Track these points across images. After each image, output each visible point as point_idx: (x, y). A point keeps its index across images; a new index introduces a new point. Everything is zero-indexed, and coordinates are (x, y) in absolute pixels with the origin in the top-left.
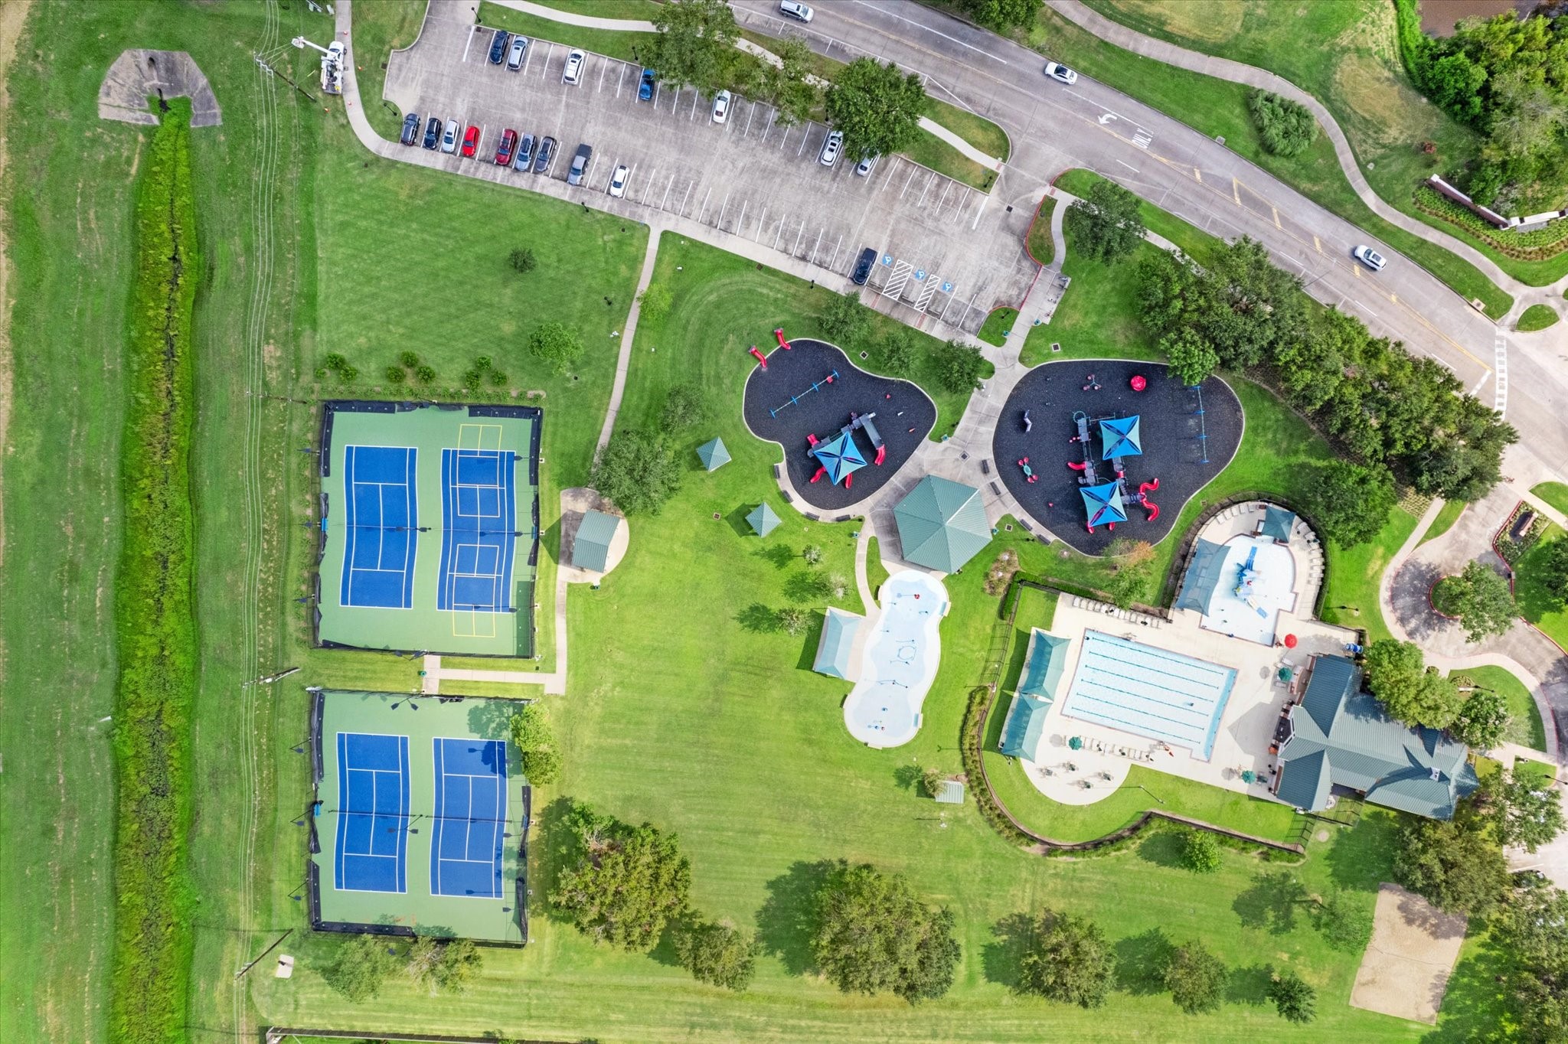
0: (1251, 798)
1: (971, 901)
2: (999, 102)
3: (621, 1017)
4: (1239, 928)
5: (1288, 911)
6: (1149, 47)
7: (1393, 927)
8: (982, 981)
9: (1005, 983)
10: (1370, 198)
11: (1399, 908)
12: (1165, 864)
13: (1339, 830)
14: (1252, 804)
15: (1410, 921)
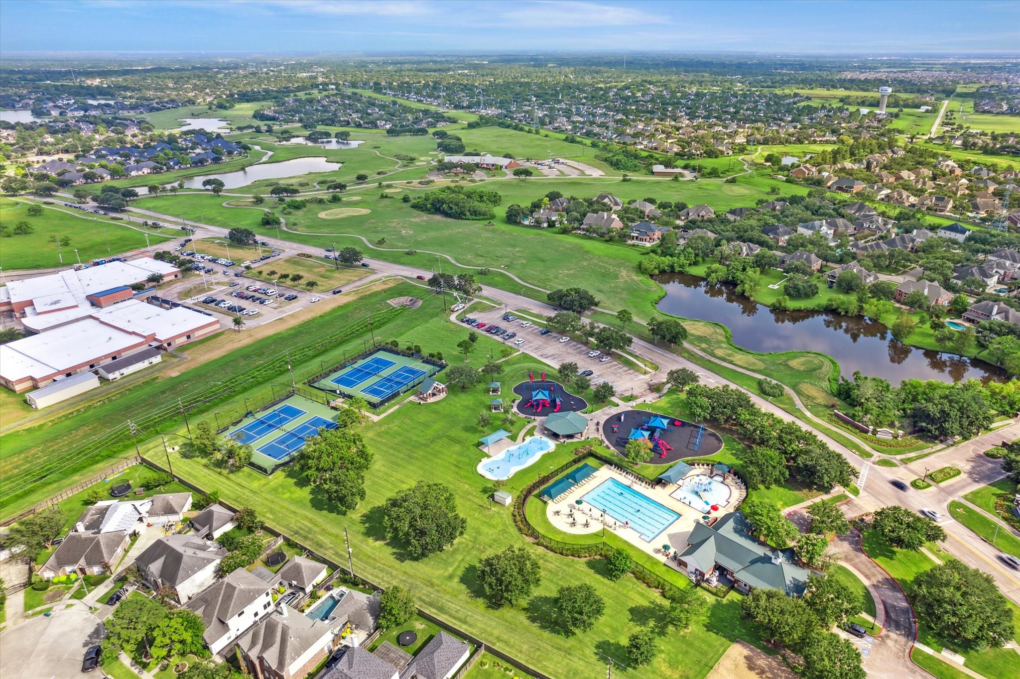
0: (665, 565)
1: (480, 544)
2: (658, 360)
3: (271, 517)
4: (627, 620)
5: (666, 626)
6: (713, 359)
7: (736, 666)
8: (456, 580)
9: (468, 588)
10: (808, 414)
11: (745, 657)
12: (599, 574)
13: (717, 600)
14: (665, 568)
15: (751, 668)
